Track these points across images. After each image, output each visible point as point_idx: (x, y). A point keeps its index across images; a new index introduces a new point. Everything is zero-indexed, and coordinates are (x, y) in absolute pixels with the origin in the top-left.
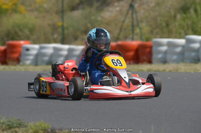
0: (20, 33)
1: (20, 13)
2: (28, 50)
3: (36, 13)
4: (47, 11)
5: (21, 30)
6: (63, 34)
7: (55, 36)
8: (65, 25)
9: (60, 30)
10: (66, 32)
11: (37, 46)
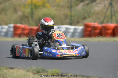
3: (56, 8)
4: (62, 7)
6: (71, 20)
7: (67, 21)
8: (72, 14)
9: (69, 17)
10: (73, 18)
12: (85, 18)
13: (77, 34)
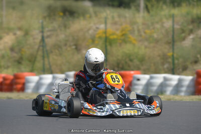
0: (130, 63)
1: (130, 42)
2: (138, 80)
3: (146, 43)
4: (157, 41)
5: (131, 60)
6: (174, 64)
7: (166, 66)
8: (175, 56)
9: (170, 60)
10: (176, 62)
11: (147, 77)
12: (196, 62)
13: (184, 89)
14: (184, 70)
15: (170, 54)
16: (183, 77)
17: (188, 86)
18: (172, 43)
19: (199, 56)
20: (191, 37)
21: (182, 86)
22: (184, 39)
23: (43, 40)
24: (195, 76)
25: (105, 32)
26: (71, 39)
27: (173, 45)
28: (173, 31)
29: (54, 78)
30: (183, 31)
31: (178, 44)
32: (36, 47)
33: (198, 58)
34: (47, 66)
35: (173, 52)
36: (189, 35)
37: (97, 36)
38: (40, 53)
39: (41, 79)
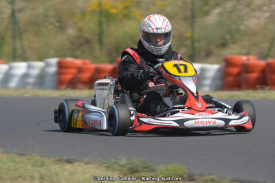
1: (134, 18)
6: (193, 48)
7: (183, 51)
8: (196, 36)
9: (188, 43)
10: (197, 45)
12: (224, 45)
13: (208, 82)
14: (207, 56)
15: (188, 34)
16: (207, 66)
17: (214, 79)
18: (192, 19)
19: (228, 37)
20: (217, 11)
21: (205, 78)
22: (207, 13)
23: (13, 14)
24: (223, 64)
25: (100, 5)
26: (51, 13)
27: (193, 22)
28: (193, 3)
29: (29, 67)
30: (206, 3)
31: (199, 21)
32: (4, 24)
33: (226, 39)
34: (19, 51)
35: (193, 31)
36: (214, 8)
37: (89, 9)
38: (10, 33)
39: (11, 68)
